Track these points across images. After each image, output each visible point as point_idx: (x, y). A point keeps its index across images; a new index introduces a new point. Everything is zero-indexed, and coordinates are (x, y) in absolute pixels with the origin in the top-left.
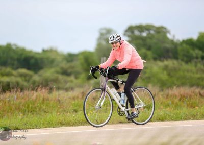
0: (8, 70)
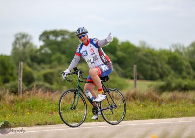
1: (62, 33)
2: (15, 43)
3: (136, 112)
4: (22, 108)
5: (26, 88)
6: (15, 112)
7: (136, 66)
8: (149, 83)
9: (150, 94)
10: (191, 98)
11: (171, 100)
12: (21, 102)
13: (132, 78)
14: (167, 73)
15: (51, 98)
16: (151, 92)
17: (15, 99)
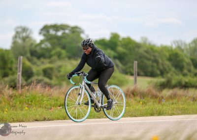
1: (63, 27)
2: (15, 37)
3: (136, 109)
4: (20, 103)
5: (25, 83)
6: (14, 106)
7: (136, 62)
8: (149, 79)
9: (150, 90)
10: (192, 96)
11: (171, 97)
12: (20, 97)
13: (132, 74)
14: (168, 70)
15: (50, 94)
16: (151, 89)
17: (13, 94)
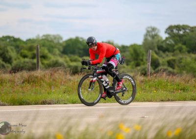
0: (76, 57)
2: (146, 35)
4: (150, 87)
5: (153, 71)
6: (144, 89)
12: (149, 82)
17: (144, 79)
